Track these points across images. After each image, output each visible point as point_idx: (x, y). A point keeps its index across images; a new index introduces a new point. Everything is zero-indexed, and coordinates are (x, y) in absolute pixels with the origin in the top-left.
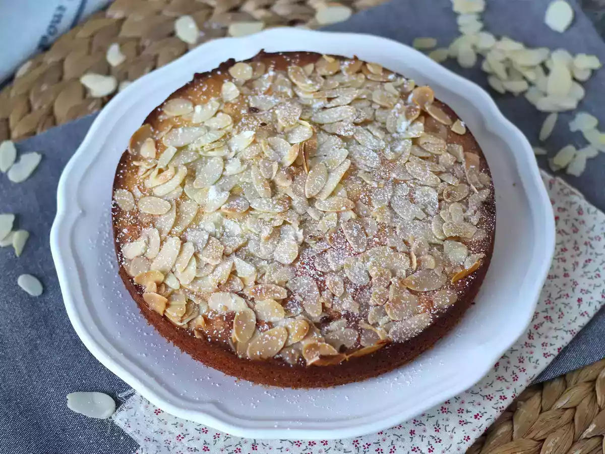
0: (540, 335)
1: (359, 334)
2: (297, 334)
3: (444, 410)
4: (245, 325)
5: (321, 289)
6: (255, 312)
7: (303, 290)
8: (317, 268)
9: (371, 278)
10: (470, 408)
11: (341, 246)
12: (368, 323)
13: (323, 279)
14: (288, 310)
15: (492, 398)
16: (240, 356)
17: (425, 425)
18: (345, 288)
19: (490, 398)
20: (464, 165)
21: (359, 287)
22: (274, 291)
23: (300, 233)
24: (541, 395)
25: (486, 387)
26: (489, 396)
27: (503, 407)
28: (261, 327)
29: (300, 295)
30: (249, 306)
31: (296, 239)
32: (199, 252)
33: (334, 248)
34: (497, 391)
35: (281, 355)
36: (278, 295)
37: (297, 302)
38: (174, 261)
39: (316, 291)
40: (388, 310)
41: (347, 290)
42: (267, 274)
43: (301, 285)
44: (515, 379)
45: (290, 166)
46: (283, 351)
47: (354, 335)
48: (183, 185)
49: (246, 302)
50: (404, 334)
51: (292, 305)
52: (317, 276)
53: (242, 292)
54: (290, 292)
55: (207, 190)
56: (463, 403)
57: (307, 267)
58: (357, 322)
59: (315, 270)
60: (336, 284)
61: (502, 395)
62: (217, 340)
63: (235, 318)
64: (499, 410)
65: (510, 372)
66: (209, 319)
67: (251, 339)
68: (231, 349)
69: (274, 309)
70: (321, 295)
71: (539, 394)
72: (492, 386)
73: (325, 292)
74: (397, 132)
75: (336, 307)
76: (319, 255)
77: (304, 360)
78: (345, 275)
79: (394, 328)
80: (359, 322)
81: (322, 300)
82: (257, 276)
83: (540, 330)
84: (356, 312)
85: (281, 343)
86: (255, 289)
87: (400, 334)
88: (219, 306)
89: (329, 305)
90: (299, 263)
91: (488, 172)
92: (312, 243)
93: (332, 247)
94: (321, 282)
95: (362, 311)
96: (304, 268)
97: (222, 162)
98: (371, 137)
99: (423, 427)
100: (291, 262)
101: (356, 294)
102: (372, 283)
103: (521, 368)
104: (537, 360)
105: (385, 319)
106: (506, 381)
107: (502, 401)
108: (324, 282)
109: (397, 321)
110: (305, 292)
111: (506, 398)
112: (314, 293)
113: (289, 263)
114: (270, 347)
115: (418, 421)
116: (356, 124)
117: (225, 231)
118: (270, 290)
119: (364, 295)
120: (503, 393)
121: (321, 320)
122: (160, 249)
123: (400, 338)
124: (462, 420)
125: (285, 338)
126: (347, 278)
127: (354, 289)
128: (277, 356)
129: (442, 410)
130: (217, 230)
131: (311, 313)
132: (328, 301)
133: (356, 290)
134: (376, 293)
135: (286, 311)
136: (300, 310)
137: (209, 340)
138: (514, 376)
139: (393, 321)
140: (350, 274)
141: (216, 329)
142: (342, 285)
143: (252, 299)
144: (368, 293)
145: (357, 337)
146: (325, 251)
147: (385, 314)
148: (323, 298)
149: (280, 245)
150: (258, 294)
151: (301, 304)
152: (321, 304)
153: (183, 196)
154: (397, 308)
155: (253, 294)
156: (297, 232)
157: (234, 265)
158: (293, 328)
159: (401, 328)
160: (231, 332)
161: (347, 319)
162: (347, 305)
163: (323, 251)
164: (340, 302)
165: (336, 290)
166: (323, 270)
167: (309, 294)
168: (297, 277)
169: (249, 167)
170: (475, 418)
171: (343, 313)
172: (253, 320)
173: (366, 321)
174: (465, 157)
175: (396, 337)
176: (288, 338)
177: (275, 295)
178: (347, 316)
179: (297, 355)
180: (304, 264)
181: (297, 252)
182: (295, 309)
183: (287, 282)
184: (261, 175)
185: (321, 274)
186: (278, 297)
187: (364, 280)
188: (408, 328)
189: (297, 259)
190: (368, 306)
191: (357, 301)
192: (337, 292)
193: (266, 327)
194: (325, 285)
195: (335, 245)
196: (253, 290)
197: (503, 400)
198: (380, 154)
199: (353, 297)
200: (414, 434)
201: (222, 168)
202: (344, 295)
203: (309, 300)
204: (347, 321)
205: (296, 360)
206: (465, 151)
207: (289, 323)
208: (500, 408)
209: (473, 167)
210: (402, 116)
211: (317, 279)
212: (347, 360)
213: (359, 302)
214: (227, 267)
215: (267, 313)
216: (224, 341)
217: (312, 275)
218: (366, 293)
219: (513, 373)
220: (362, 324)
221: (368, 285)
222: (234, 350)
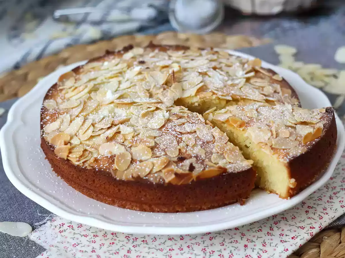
0: (338, 197)
1: (205, 167)
2: (159, 165)
3: (269, 234)
4: (123, 160)
5: (178, 143)
6: (131, 154)
7: (166, 142)
8: (177, 130)
9: (214, 137)
10: (288, 233)
11: (194, 121)
12: (212, 162)
13: (181, 136)
14: (154, 153)
15: (304, 228)
16: (118, 179)
17: (255, 242)
18: (196, 141)
19: (303, 228)
20: (281, 94)
21: (206, 141)
22: (146, 142)
23: (167, 115)
24: (341, 234)
25: (300, 222)
26: (302, 227)
27: (312, 233)
28: (134, 163)
29: (164, 145)
30: (127, 150)
31: (164, 116)
32: (96, 124)
33: (189, 122)
34: (307, 224)
35: (147, 178)
36: (148, 144)
37: (161, 149)
38: (78, 129)
39: (175, 143)
40: (226, 155)
41: (197, 143)
42: (142, 133)
43: (165, 140)
44: (321, 218)
45: (163, 85)
46: (149, 175)
47: (201, 167)
48: (90, 92)
49: (125, 148)
50: (237, 169)
51: (157, 151)
52: (177, 135)
53: (123, 144)
54: (156, 143)
55: (106, 93)
56: (283, 230)
57: (170, 130)
58: (203, 161)
59: (176, 132)
60: (190, 139)
61: (312, 226)
62: (102, 170)
63: (116, 156)
64: (309, 234)
65: (317, 215)
66: (98, 159)
67: (126, 170)
68: (112, 175)
69: (145, 151)
70: (179, 145)
71: (339, 233)
72: (304, 222)
73: (182, 143)
74: (236, 76)
75: (189, 152)
76: (179, 125)
77: (164, 180)
78: (196, 135)
79: (230, 166)
80: (205, 161)
81: (179, 147)
82: (134, 134)
83: (338, 195)
84: (203, 156)
85: (148, 170)
86: (133, 140)
87: (234, 168)
88: (106, 151)
89: (184, 151)
90: (164, 128)
91: (297, 98)
92: (174, 119)
93: (188, 122)
94: (179, 138)
95: (207, 156)
96: (168, 130)
97: (118, 83)
98: (219, 75)
99: (253, 243)
100: (159, 127)
101: (203, 145)
102: (215, 140)
103: (325, 213)
104: (336, 209)
105: (224, 161)
106: (314, 219)
107: (311, 229)
108: (181, 138)
109: (232, 163)
110: (167, 144)
111: (314, 228)
112: (174, 143)
113: (158, 128)
114: (139, 173)
115: (250, 240)
116: (209, 68)
117: (115, 115)
118: (143, 141)
119: (209, 146)
120: (312, 225)
121: (178, 159)
122: (70, 125)
123: (234, 170)
124: (282, 240)
125: (151, 168)
126: (198, 137)
127: (202, 142)
128: (145, 178)
129: (267, 234)
130: (110, 114)
131: (171, 155)
132: (183, 148)
133: (204, 143)
134: (218, 146)
135: (153, 153)
136: (163, 153)
137: (97, 170)
138: (320, 217)
139: (230, 163)
140: (200, 134)
141: (102, 164)
142: (194, 140)
143: (130, 147)
144: (212, 146)
145: (203, 168)
146: (184, 124)
147: (224, 158)
148: (180, 146)
149: (152, 119)
150: (134, 143)
151: (164, 150)
152: (178, 150)
153: (90, 98)
154: (233, 155)
155: (131, 143)
156: (165, 114)
157: (119, 128)
158: (157, 163)
159: (235, 166)
160: (112, 165)
161: (197, 158)
162: (197, 150)
163: (182, 124)
164: (192, 149)
165: (189, 142)
166: (181, 131)
167: (170, 145)
168: (163, 136)
169: (135, 85)
170: (292, 239)
171: (193, 155)
172: (129, 158)
173: (210, 160)
174: (281, 90)
175: (231, 170)
176: (153, 168)
177: (146, 143)
178: (197, 157)
179: (159, 177)
180: (168, 128)
181: (164, 122)
182: (159, 152)
183: (155, 137)
184: (143, 88)
185: (180, 134)
186: (147, 145)
187: (209, 138)
188: (240, 166)
189: (163, 126)
190: (212, 153)
191: (204, 149)
192: (190, 144)
193: (138, 162)
194: (182, 140)
195: (190, 120)
196: (131, 141)
197: (313, 229)
198: (223, 83)
199: (202, 147)
200: (247, 247)
201: (117, 86)
202: (195, 145)
203: (170, 148)
204: (196, 159)
205: (158, 180)
206: (281, 87)
207: (155, 160)
208: (310, 233)
209: (287, 95)
210: (240, 69)
211: (177, 137)
212: (195, 180)
213: (205, 150)
214: (114, 129)
215: (139, 155)
216: (108, 170)
217: (173, 134)
218: (211, 145)
219: (319, 216)
220: (207, 162)
221: (212, 141)
222: (113, 175)
